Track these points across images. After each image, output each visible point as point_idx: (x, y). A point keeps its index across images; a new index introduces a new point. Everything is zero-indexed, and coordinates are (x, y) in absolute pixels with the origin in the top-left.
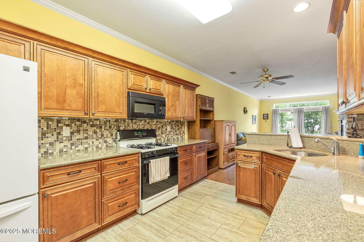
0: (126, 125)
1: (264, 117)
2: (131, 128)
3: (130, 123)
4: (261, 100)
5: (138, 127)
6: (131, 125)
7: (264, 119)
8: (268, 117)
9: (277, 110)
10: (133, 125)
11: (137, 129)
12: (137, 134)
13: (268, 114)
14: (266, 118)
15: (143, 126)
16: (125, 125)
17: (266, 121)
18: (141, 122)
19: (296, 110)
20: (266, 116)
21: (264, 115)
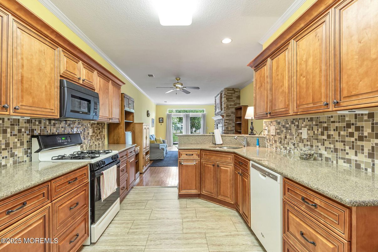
0: (43, 128)
1: (159, 120)
2: (49, 132)
3: (48, 125)
4: (157, 104)
5: (58, 131)
6: (48, 128)
7: (159, 122)
8: (163, 120)
9: (170, 114)
10: (51, 127)
11: (56, 133)
12: (61, 141)
13: (163, 118)
14: (162, 121)
15: (63, 129)
16: (41, 127)
17: (161, 125)
18: (60, 124)
19: (184, 115)
20: (161, 120)
21: (159, 118)
